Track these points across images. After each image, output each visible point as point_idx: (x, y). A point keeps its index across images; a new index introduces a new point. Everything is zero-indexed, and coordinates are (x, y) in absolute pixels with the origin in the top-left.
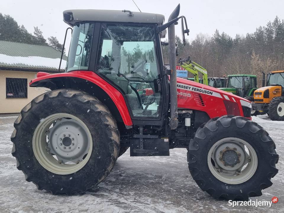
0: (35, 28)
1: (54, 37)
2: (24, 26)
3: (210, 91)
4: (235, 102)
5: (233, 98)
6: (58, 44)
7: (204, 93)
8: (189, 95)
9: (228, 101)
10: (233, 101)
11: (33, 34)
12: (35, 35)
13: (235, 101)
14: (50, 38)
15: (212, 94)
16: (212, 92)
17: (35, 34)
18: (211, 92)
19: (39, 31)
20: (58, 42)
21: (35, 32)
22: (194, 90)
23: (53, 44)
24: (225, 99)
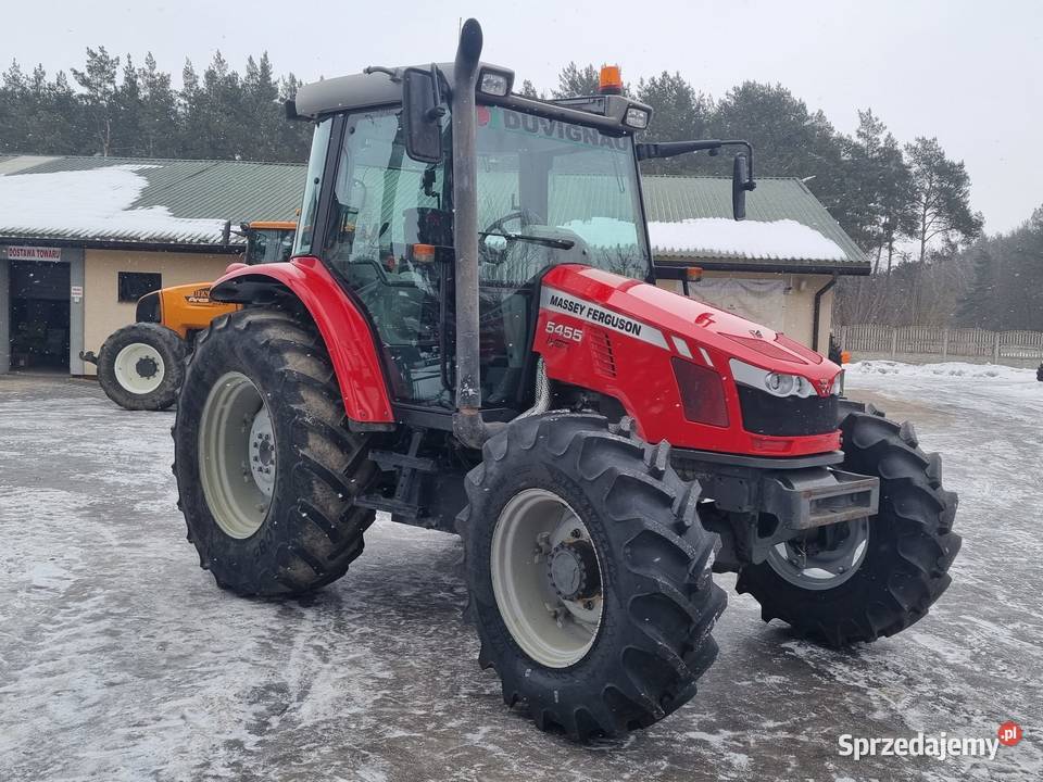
0: (861, 114)
1: (928, 138)
2: (824, 114)
3: (634, 322)
4: (709, 368)
5: (703, 351)
6: (943, 162)
7: (617, 329)
8: (578, 336)
9: (684, 359)
10: (705, 362)
11: (855, 139)
12: (861, 141)
13: (710, 364)
14: (914, 144)
15: (638, 334)
16: (638, 324)
17: (860, 135)
18: (635, 325)
19: (874, 126)
20: (941, 156)
21: (862, 130)
22: (593, 318)
23: (924, 167)
24: (678, 353)
